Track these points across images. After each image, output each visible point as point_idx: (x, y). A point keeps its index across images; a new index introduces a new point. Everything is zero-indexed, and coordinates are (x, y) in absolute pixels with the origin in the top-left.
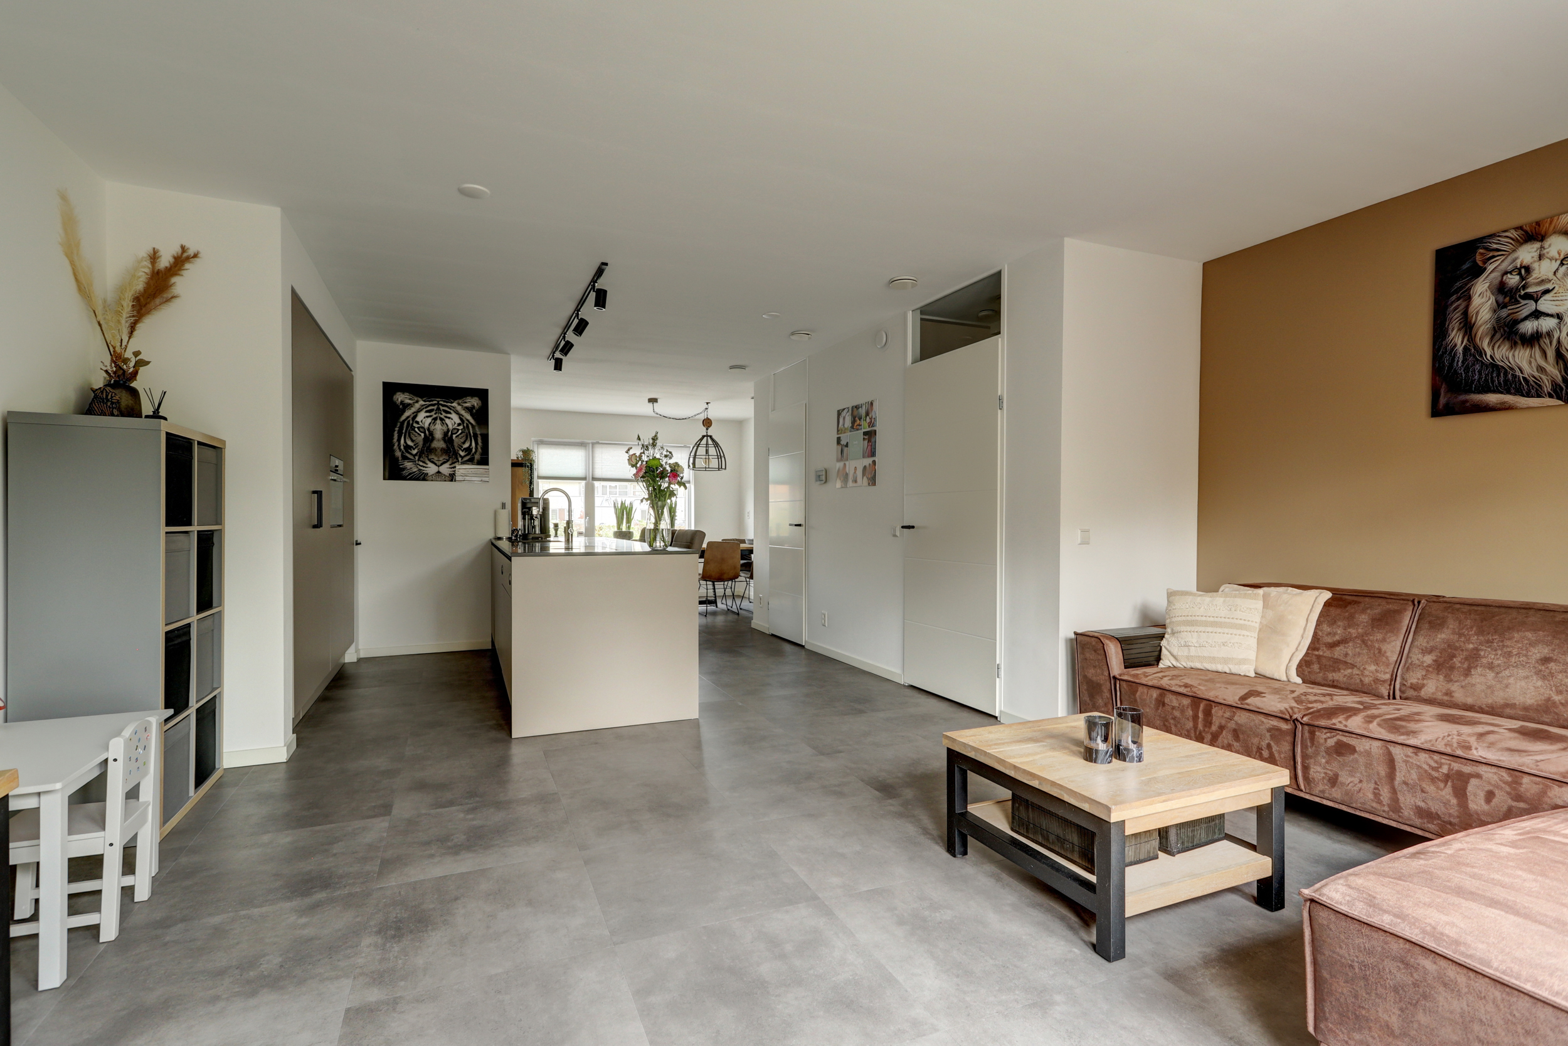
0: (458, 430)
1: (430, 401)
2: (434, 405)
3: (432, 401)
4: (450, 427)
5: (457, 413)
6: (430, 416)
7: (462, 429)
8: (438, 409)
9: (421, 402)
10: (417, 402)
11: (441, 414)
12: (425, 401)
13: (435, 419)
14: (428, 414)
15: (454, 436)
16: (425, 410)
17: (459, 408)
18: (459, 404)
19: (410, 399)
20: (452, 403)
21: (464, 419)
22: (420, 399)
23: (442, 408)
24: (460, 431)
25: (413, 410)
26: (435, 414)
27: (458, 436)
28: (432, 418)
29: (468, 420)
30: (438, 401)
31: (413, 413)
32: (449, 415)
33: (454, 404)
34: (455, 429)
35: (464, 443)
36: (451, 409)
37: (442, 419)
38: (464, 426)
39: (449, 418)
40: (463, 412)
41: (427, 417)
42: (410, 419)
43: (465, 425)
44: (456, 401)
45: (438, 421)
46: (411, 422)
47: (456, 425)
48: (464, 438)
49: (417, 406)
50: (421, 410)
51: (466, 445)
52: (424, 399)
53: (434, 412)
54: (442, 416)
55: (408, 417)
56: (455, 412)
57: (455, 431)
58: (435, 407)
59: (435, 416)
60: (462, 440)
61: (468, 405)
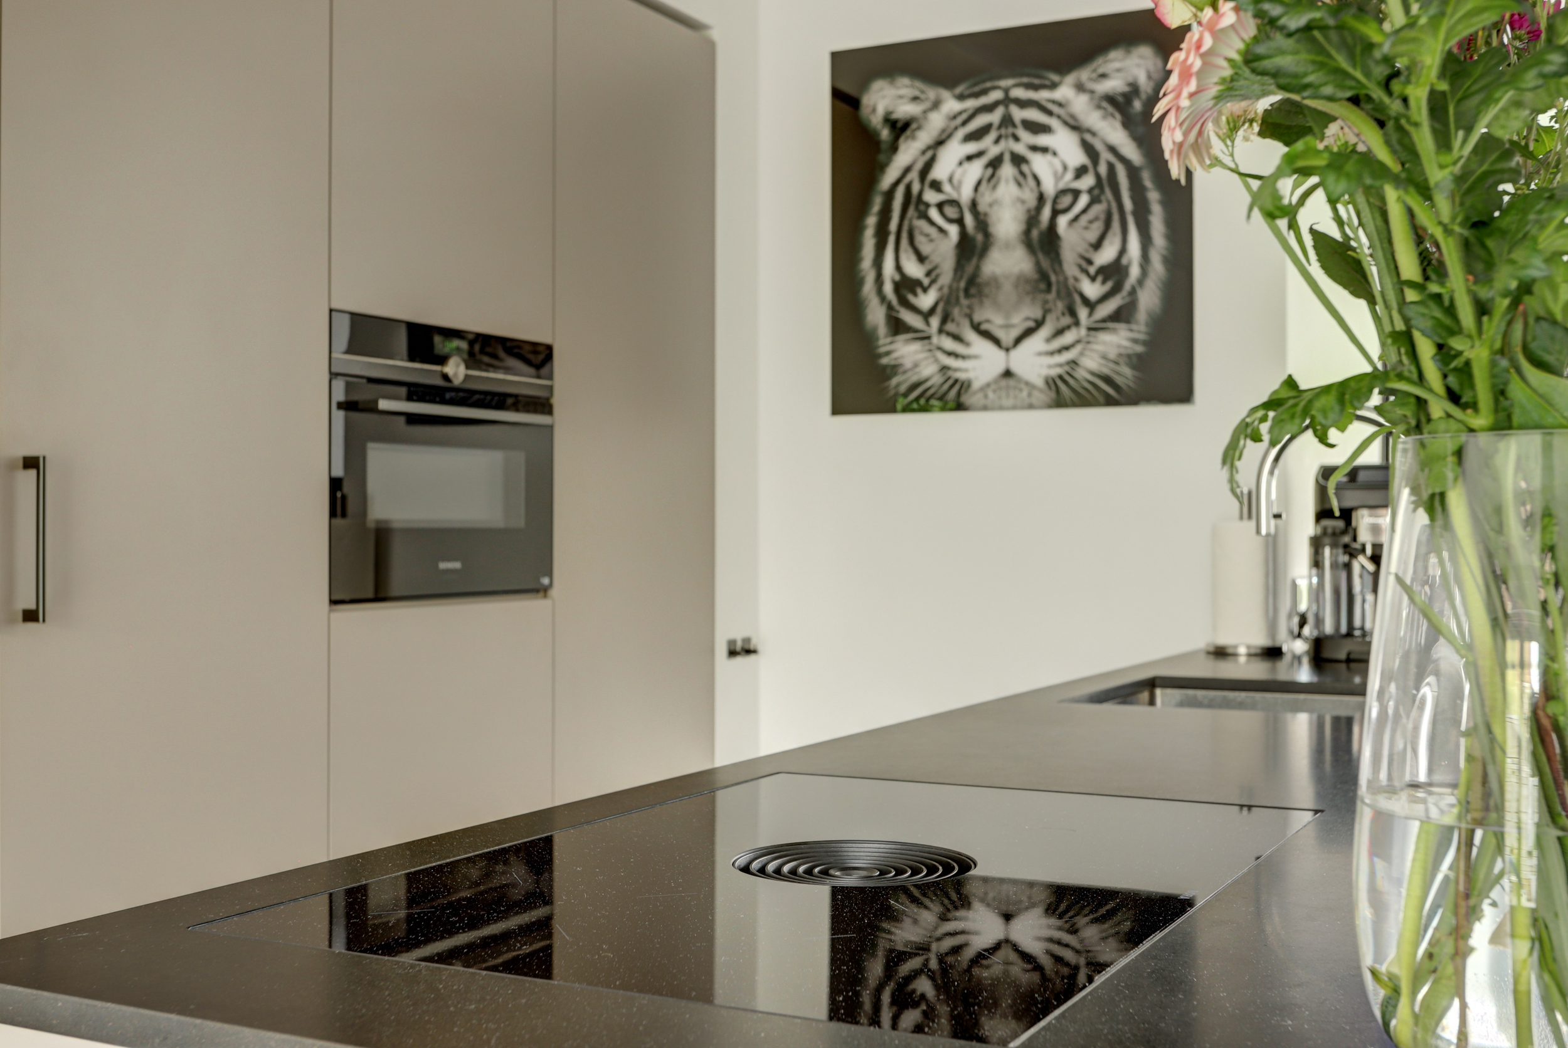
0: (1076, 193)
1: (976, 95)
2: (989, 108)
3: (985, 92)
4: (1049, 187)
5: (1075, 126)
6: (980, 154)
7: (1090, 191)
8: (1007, 121)
9: (951, 105)
10: (936, 105)
11: (1016, 138)
12: (961, 97)
13: (995, 164)
14: (972, 147)
15: (1063, 221)
16: (961, 133)
17: (1080, 105)
18: (1080, 88)
19: (915, 99)
20: (1054, 86)
21: (1099, 146)
22: (945, 94)
23: (1018, 114)
24: (1084, 200)
25: (924, 138)
26: (997, 141)
27: (1076, 218)
28: (984, 160)
29: (1113, 149)
30: (1006, 91)
31: (924, 152)
32: (1043, 140)
33: (1065, 92)
34: (1063, 192)
35: (1097, 245)
36: (1050, 113)
37: (1018, 160)
38: (1098, 176)
39: (1044, 150)
40: (1094, 119)
41: (970, 158)
42: (914, 176)
43: (1103, 169)
44: (1070, 79)
45: (1007, 170)
46: (916, 188)
47: (1069, 175)
48: (1096, 229)
49: (936, 122)
50: (950, 136)
51: (1107, 255)
52: (959, 90)
53: (992, 135)
54: (1020, 148)
55: (908, 170)
56: (1066, 123)
57: (1066, 200)
58: (995, 117)
59: (994, 151)
60: (1092, 235)
61: (1114, 85)
